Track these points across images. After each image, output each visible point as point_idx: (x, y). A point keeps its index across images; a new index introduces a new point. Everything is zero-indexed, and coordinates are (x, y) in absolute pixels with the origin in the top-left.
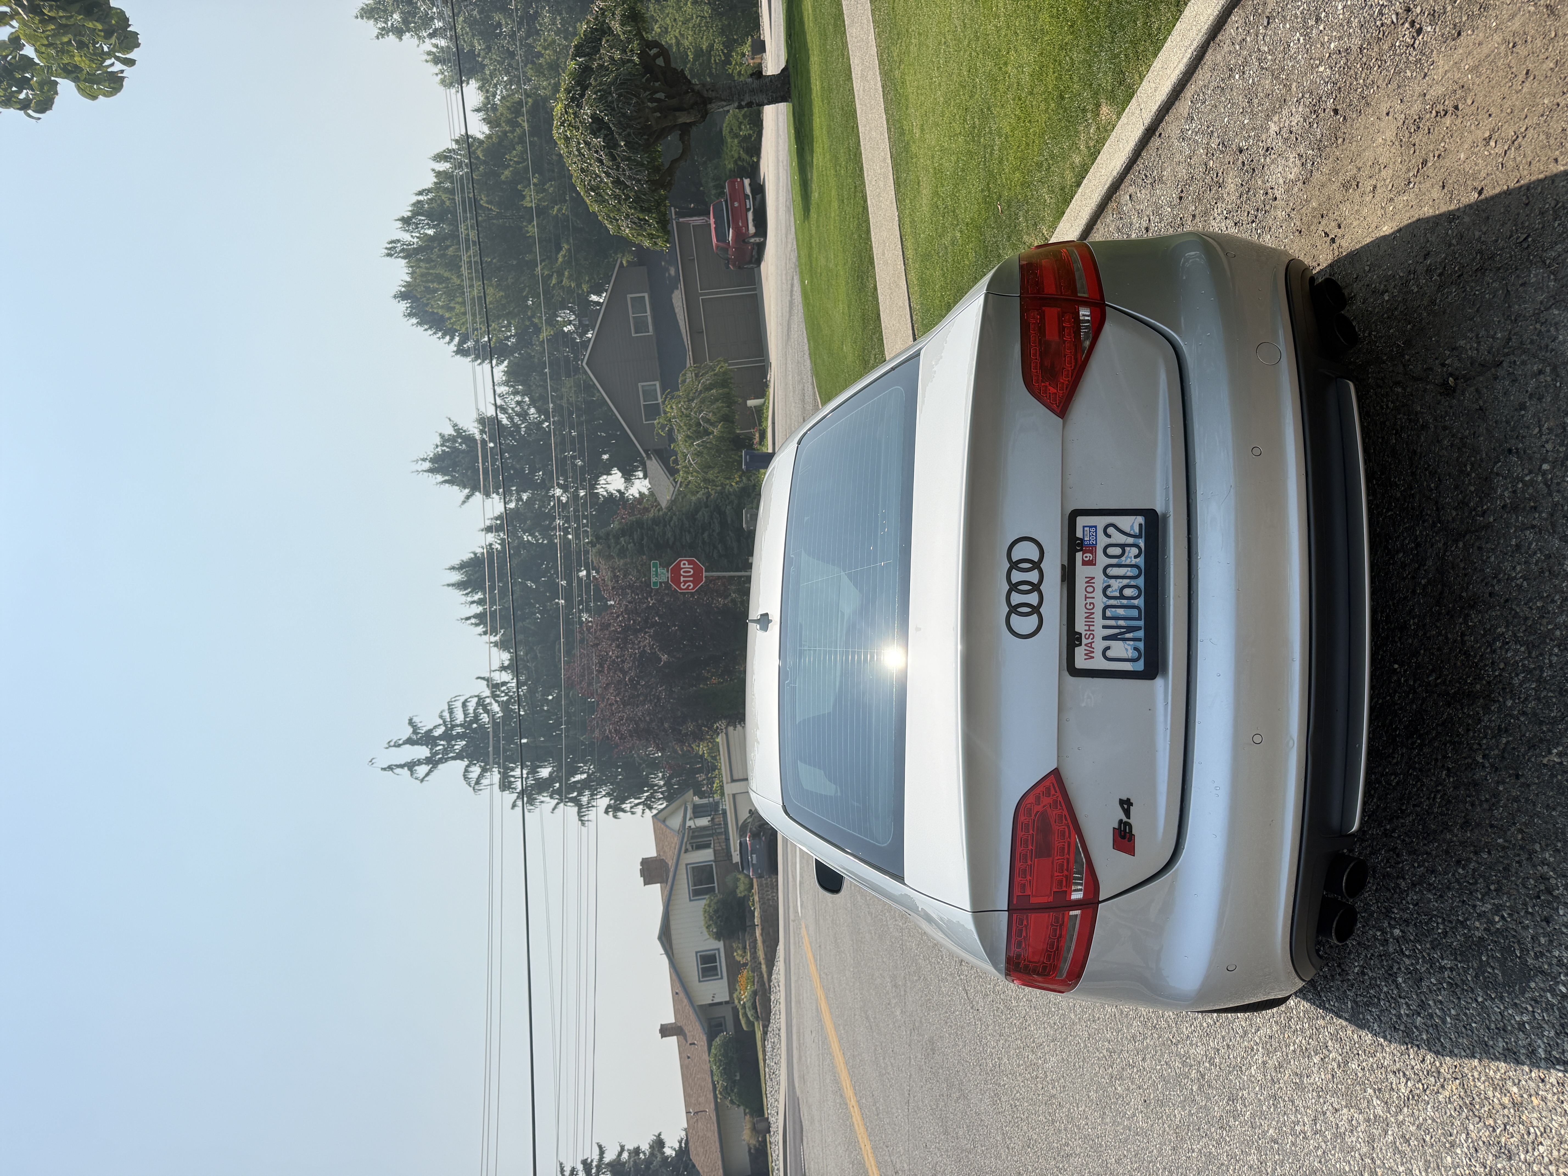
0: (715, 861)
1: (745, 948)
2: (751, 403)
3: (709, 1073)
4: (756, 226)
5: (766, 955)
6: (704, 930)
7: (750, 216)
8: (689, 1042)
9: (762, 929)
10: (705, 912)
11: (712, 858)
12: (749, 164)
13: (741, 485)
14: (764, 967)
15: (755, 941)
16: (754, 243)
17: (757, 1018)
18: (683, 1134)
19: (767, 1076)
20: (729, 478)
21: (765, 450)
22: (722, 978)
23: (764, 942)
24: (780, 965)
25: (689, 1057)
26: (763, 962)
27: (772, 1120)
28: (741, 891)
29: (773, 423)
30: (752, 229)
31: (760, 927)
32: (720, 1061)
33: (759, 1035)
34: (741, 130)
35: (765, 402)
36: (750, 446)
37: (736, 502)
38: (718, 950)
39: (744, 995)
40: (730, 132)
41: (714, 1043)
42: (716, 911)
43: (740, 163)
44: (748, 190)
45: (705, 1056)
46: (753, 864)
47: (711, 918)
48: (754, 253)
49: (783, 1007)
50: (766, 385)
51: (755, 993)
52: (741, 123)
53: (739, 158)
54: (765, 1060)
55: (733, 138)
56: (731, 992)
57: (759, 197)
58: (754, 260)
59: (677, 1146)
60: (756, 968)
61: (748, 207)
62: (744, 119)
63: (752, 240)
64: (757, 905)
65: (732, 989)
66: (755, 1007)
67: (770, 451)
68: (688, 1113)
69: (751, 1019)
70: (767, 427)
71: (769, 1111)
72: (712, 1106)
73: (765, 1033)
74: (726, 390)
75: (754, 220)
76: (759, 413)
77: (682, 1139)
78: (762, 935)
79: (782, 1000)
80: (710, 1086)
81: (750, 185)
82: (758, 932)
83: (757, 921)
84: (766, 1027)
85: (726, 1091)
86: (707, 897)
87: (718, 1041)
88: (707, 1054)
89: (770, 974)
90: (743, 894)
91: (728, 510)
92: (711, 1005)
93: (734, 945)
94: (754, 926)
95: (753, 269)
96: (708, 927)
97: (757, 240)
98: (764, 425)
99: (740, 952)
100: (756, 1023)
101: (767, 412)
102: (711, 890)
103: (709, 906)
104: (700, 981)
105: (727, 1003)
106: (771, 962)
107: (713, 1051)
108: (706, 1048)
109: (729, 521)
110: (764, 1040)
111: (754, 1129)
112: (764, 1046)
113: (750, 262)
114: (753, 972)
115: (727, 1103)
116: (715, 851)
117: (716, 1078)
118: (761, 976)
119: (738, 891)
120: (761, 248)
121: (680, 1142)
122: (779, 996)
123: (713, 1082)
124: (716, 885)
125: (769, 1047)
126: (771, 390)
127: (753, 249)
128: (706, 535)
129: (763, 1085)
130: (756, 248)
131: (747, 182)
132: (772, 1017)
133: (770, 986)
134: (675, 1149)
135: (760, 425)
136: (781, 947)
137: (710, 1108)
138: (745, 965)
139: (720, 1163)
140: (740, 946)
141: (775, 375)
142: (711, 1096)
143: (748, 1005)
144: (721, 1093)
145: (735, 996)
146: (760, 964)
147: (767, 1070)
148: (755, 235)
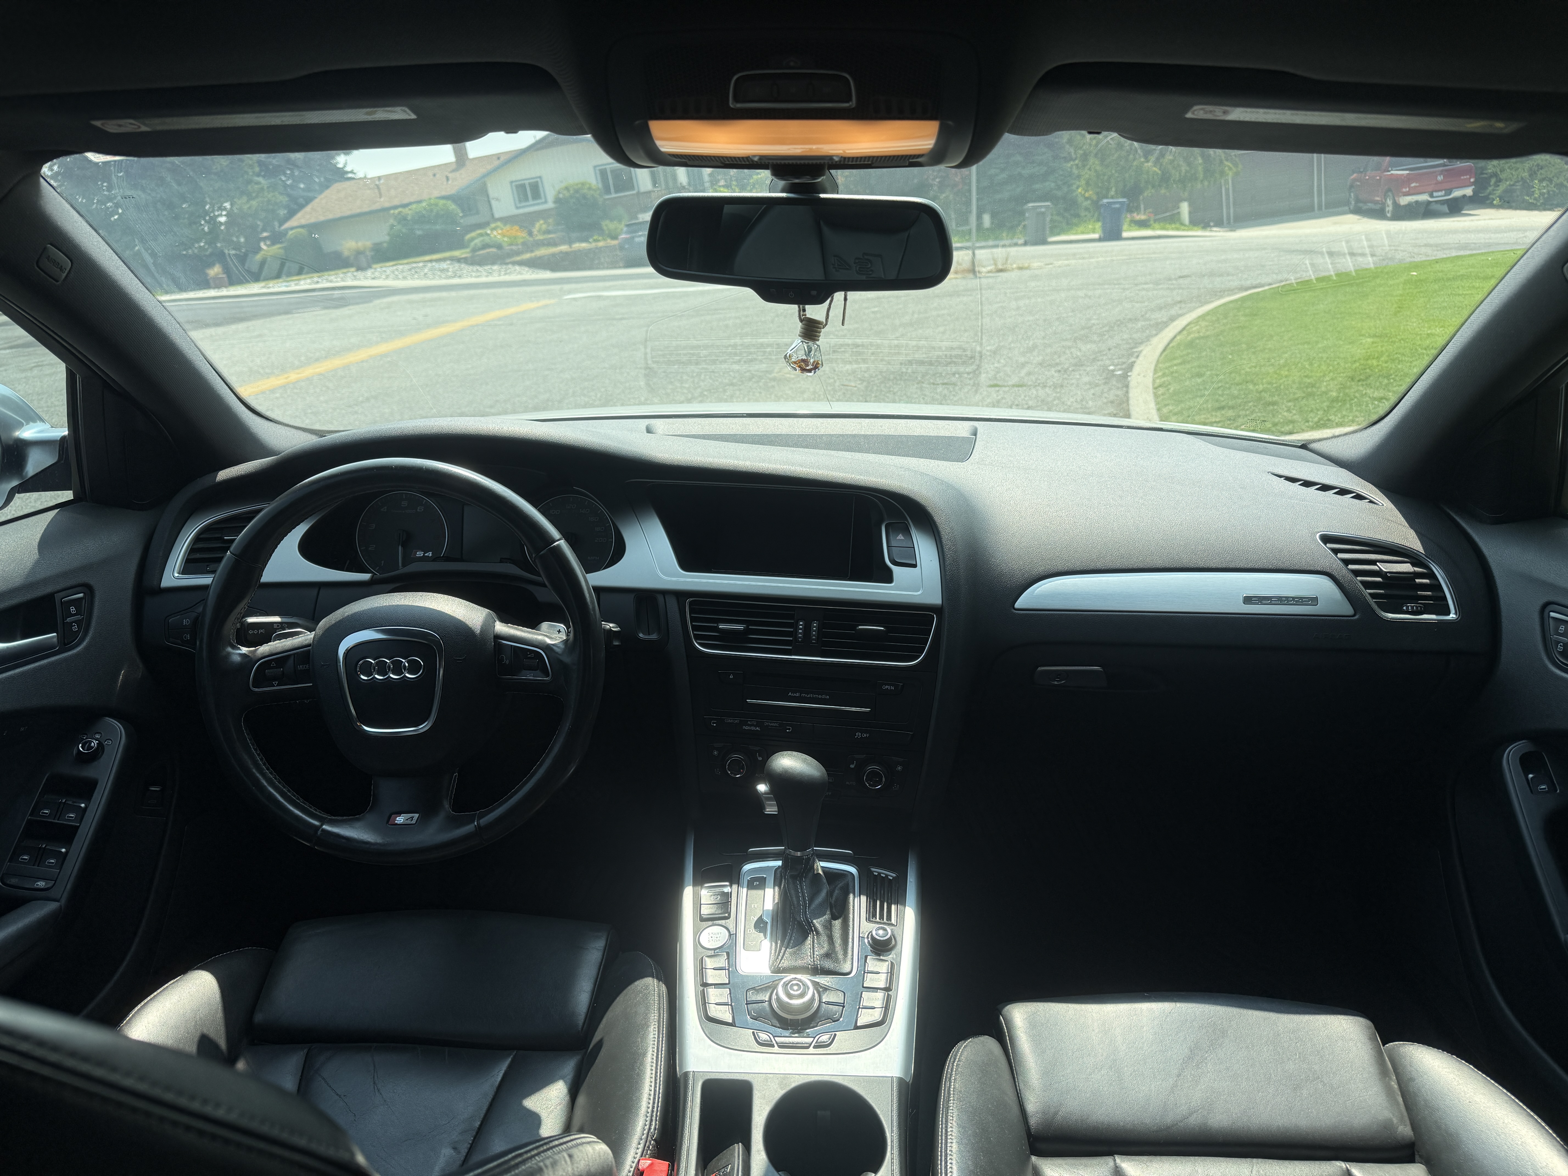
0: (638, 193)
1: (548, 232)
2: (1185, 207)
3: (419, 199)
4: (1409, 205)
5: (540, 258)
6: (563, 185)
7: (1424, 197)
8: (450, 175)
9: (567, 253)
10: (583, 184)
11: (642, 190)
12: (1490, 194)
13: (1080, 199)
14: (527, 256)
15: (555, 244)
16: (1384, 204)
17: (474, 250)
18: (360, 175)
19: (414, 265)
20: (1088, 183)
21: (1125, 227)
22: (517, 208)
23: (553, 255)
24: (528, 274)
25: (434, 175)
26: (533, 255)
27: (369, 273)
28: (608, 225)
29: (1159, 237)
30: (1404, 201)
31: (569, 250)
32: (431, 211)
33: (457, 253)
34: (1541, 181)
35: (1185, 225)
36: (1132, 208)
37: (1059, 194)
38: (546, 202)
39: (497, 234)
40: (1538, 165)
41: (449, 203)
42: (584, 197)
43: (1493, 181)
44: (1457, 193)
45: (436, 193)
46: (633, 238)
47: (577, 191)
48: (1370, 205)
49: (483, 279)
50: (1206, 226)
51: (499, 247)
52: (1551, 181)
53: (1500, 180)
54: (431, 261)
55: (1530, 169)
56: (501, 219)
57: (1445, 208)
58: (1361, 205)
59: (348, 169)
60: (528, 247)
61: (1435, 194)
62: (1556, 185)
63: (1389, 202)
64: (593, 245)
65: (506, 220)
66: (485, 246)
67: (1125, 234)
68: (379, 178)
69: (472, 244)
70: (1154, 229)
71: (378, 269)
72: (387, 205)
73: (459, 260)
74: (1201, 175)
75: (1417, 202)
76: (1173, 219)
77: (355, 173)
78: (561, 252)
79: (491, 279)
80: (406, 201)
81: (1464, 196)
82: (564, 248)
83: (577, 246)
84: (465, 261)
85: (403, 219)
86: (600, 186)
87: (452, 206)
88: (438, 195)
89: (521, 263)
90: (605, 228)
91: (1050, 185)
92: (488, 196)
93: (550, 220)
94: (570, 242)
95: (1348, 203)
96: (567, 188)
97: (1389, 208)
98: (1156, 225)
99: (544, 227)
100: (468, 250)
101: (1173, 229)
102: (607, 190)
103: (590, 189)
104: (512, 182)
105: (493, 215)
106: (534, 264)
107: (442, 202)
108: (444, 193)
109: (1037, 186)
110: (452, 259)
111: (359, 253)
112: (444, 260)
113: (1358, 200)
114: (524, 244)
115: (392, 221)
116: (649, 192)
117: (414, 206)
118: (518, 253)
119: (607, 222)
120: (1379, 214)
121: (352, 172)
122: (496, 274)
123: (410, 204)
124: (614, 195)
125: (444, 265)
126: (1200, 233)
127: (1376, 202)
128: (1019, 158)
129: (405, 261)
130: (1378, 207)
131: (1469, 191)
132: (475, 268)
133: (507, 264)
134: (345, 167)
135: (1155, 221)
136: (548, 275)
137: (384, 202)
138: (530, 234)
139: (330, 216)
140: (550, 228)
141: (1218, 236)
142: (396, 202)
143: (487, 239)
144: (400, 213)
145: (499, 224)
146: (532, 251)
147: (421, 264)
148: (1396, 205)
